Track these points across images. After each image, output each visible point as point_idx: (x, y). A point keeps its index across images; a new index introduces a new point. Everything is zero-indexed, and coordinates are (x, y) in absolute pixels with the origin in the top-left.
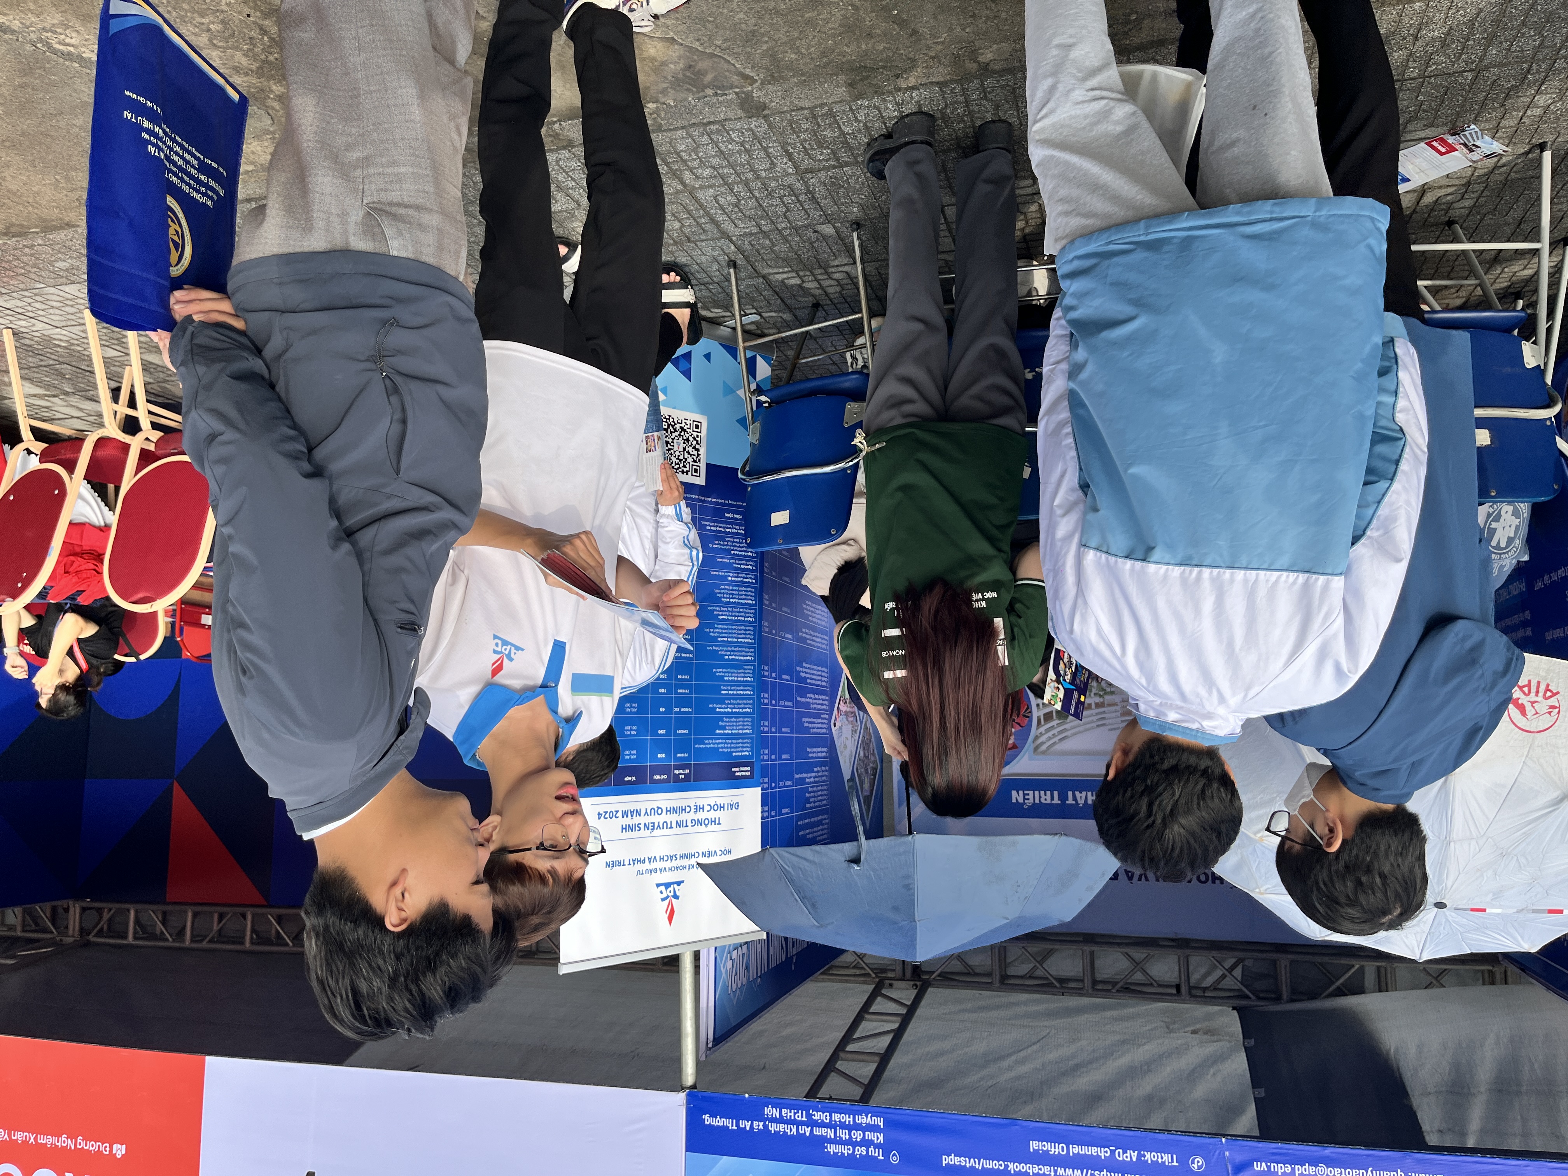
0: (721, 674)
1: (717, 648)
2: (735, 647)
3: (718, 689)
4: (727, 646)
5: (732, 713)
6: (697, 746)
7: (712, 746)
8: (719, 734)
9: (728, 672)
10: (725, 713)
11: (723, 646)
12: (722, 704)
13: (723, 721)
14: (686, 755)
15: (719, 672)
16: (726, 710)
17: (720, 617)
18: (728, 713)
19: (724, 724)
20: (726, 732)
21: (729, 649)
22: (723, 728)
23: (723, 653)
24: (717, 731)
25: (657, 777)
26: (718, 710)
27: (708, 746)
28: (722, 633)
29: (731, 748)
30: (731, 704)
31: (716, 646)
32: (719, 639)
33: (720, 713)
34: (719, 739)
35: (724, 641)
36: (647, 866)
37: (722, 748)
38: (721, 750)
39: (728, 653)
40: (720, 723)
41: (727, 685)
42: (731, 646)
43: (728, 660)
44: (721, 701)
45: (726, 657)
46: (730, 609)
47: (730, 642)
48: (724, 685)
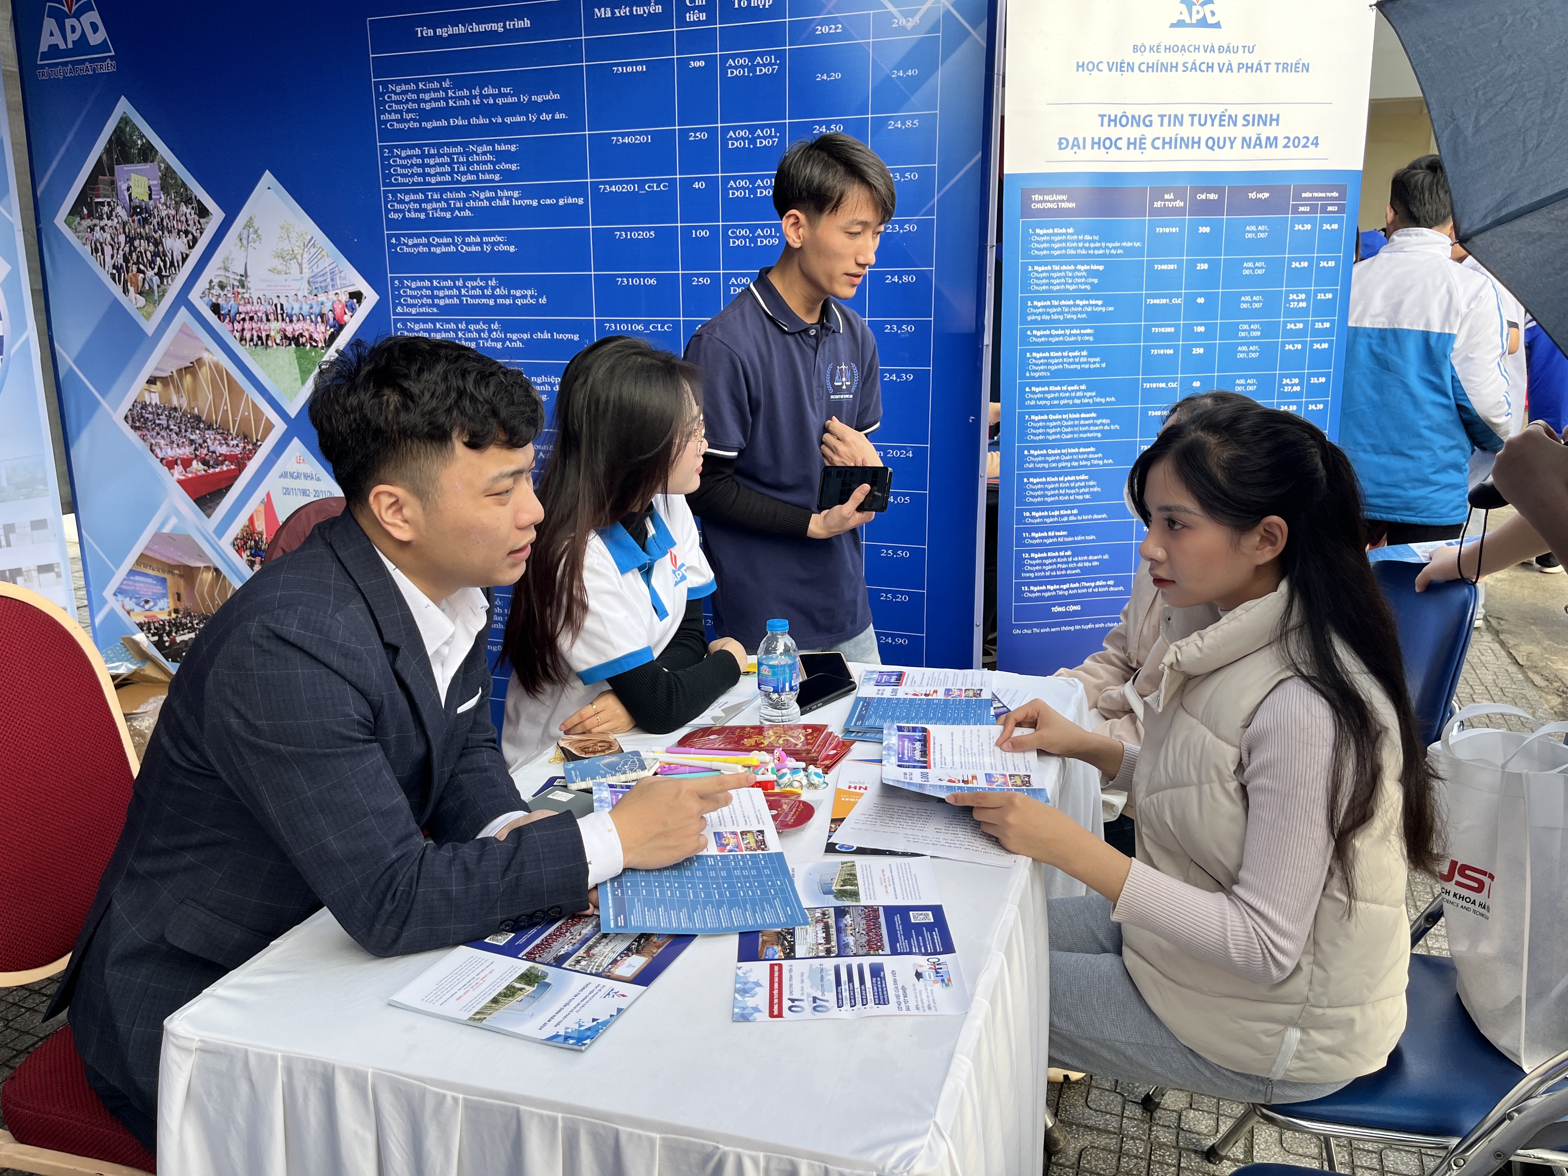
0: (1092, 360)
1: (1098, 400)
2: (1067, 405)
3: (1099, 335)
4: (1082, 405)
5: (1074, 298)
6: (1138, 244)
7: (1110, 245)
8: (1099, 263)
9: (1080, 363)
10: (1087, 298)
11: (1088, 404)
12: (1093, 311)
13: (1092, 284)
14: (1159, 230)
15: (1096, 363)
16: (1085, 302)
17: (1092, 449)
18: (1082, 298)
19: (1090, 280)
20: (1086, 267)
21: (1077, 401)
22: (1091, 273)
23: (1088, 394)
24: (1101, 268)
25: (1212, 196)
26: (1100, 302)
27: (1117, 244)
28: (1089, 425)
29: (1078, 241)
30: (1076, 313)
31: (1101, 404)
32: (1093, 415)
33: (1097, 298)
34: (1099, 256)
35: (1086, 412)
36: (1235, 59)
37: (1094, 241)
38: (1096, 238)
39: (1079, 394)
40: (1096, 281)
41: (1083, 342)
42: (1074, 405)
43: (1079, 383)
44: (1093, 317)
45: (1083, 387)
46: (1075, 464)
47: (1075, 412)
48: (1088, 342)
